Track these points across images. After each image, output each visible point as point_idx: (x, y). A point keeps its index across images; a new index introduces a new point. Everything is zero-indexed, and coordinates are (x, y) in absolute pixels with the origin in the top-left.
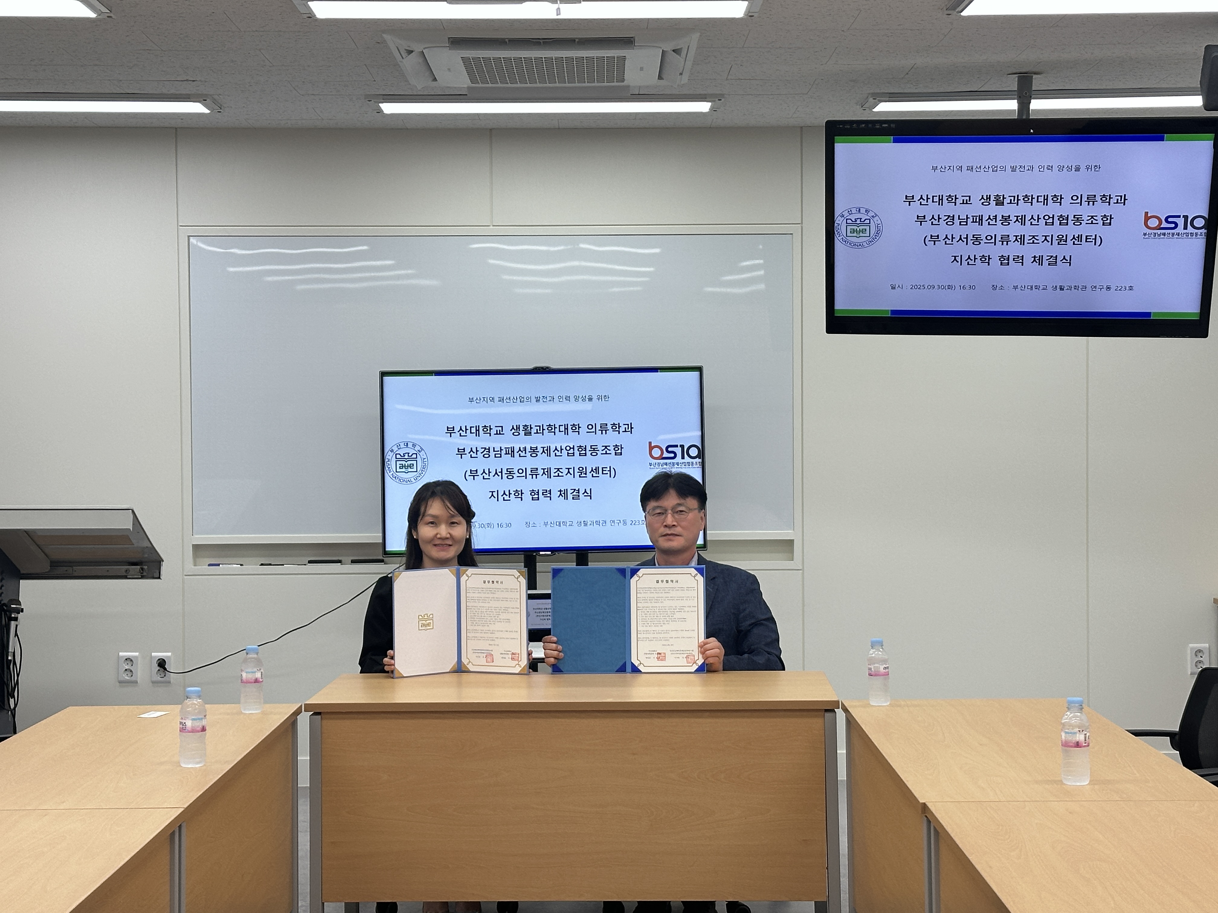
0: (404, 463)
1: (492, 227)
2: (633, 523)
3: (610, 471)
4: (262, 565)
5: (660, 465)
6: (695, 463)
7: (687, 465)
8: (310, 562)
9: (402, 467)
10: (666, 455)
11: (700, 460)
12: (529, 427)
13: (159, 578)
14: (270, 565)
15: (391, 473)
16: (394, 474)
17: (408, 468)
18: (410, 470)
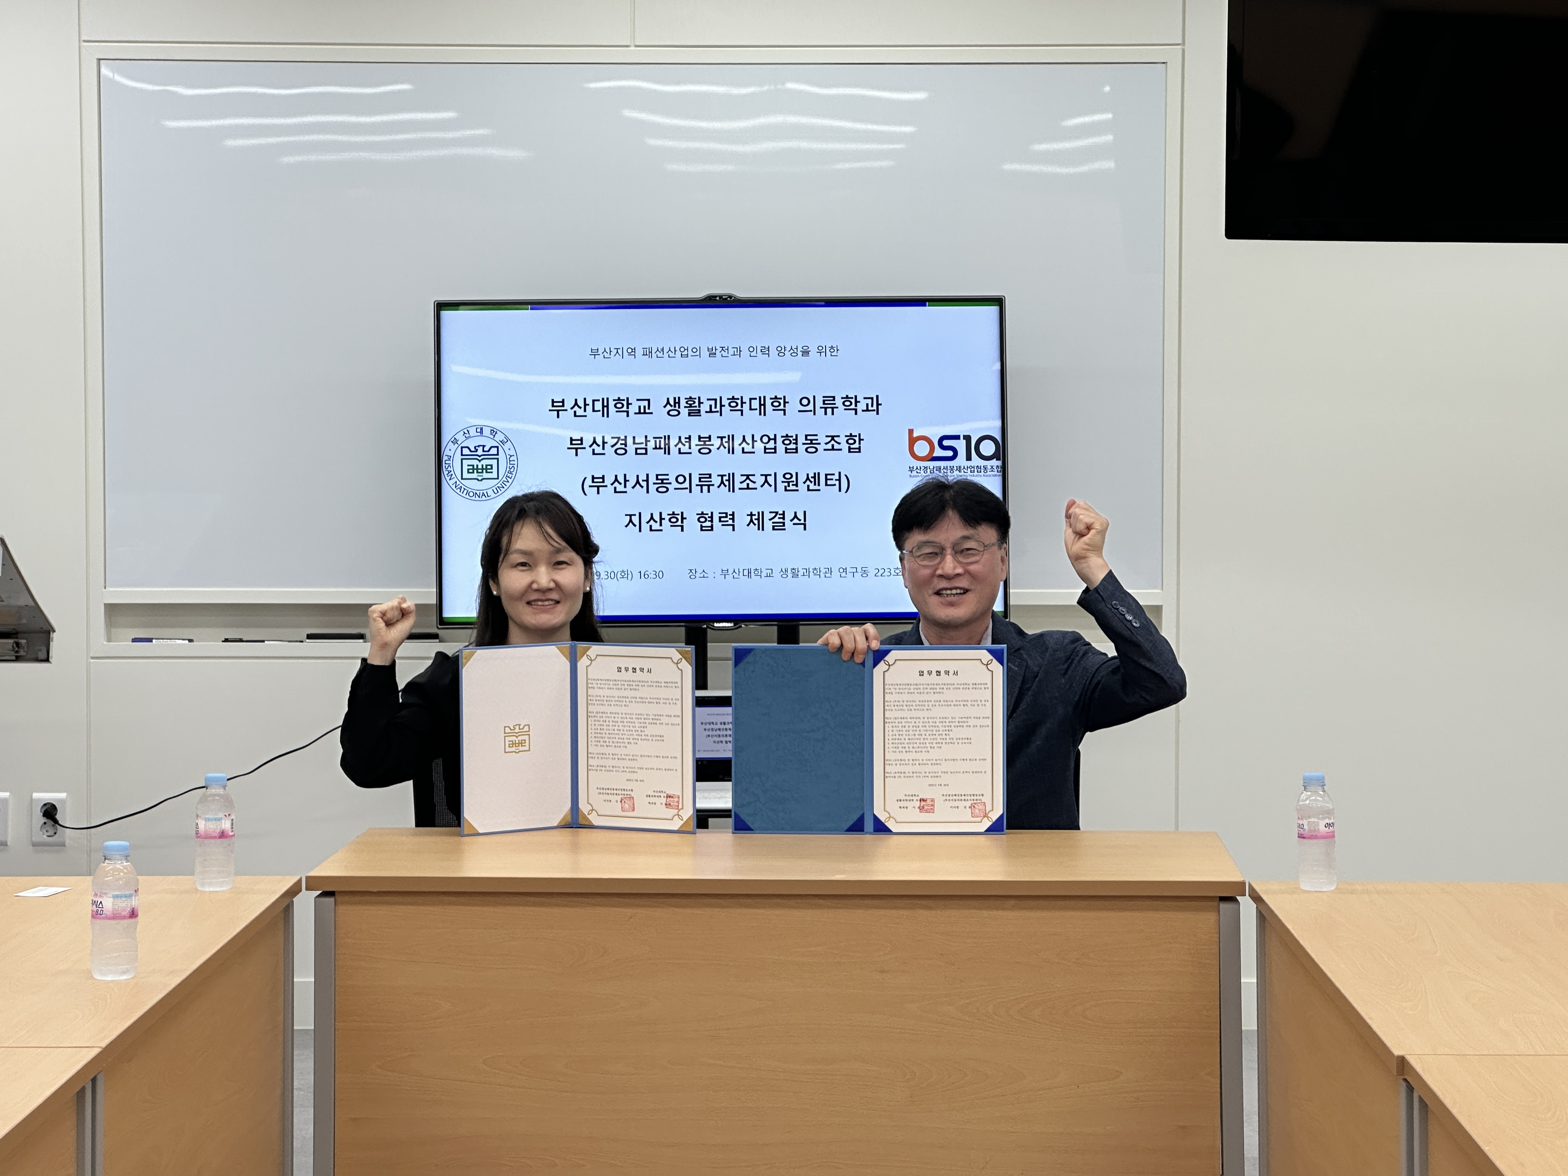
0: (475, 463)
1: (633, 48)
2: (879, 574)
3: (839, 480)
4: (226, 640)
5: (929, 471)
6: (989, 467)
7: (976, 470)
8: (310, 637)
9: (473, 469)
10: (939, 452)
11: (999, 463)
12: (697, 401)
13: (47, 660)
14: (241, 641)
15: (453, 481)
16: (458, 482)
17: (482, 472)
18: (485, 475)
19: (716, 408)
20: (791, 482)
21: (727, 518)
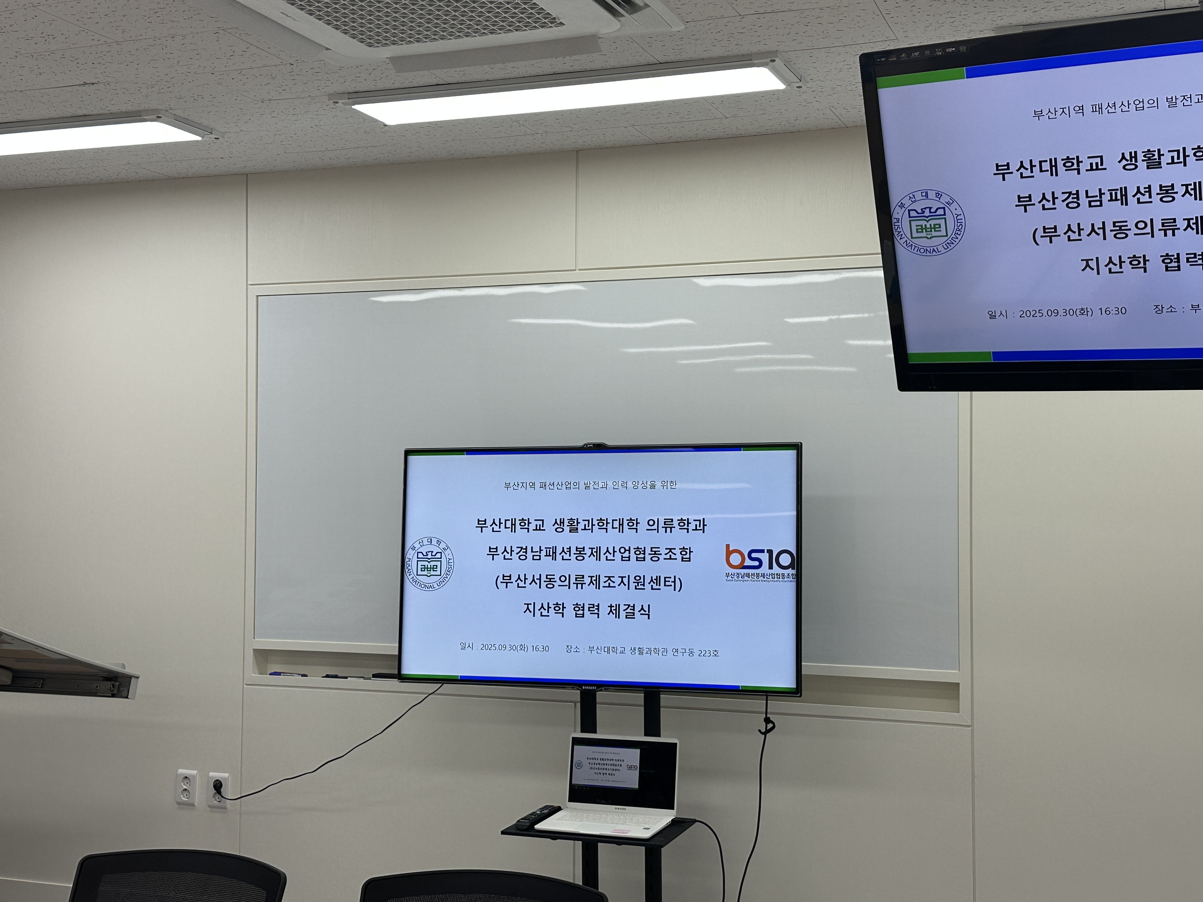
0: (426, 563)
1: (578, 271)
2: (702, 654)
3: (674, 582)
4: (327, 676)
5: (740, 576)
6: (786, 575)
7: (776, 577)
8: (375, 676)
9: (424, 568)
10: (748, 562)
11: (794, 572)
12: (576, 521)
13: (127, 698)
14: (336, 677)
15: (411, 577)
16: (414, 577)
17: (430, 571)
18: (432, 573)
19: (589, 526)
20: (639, 582)
21: (595, 609)
